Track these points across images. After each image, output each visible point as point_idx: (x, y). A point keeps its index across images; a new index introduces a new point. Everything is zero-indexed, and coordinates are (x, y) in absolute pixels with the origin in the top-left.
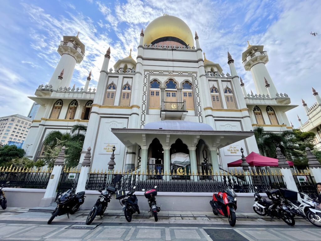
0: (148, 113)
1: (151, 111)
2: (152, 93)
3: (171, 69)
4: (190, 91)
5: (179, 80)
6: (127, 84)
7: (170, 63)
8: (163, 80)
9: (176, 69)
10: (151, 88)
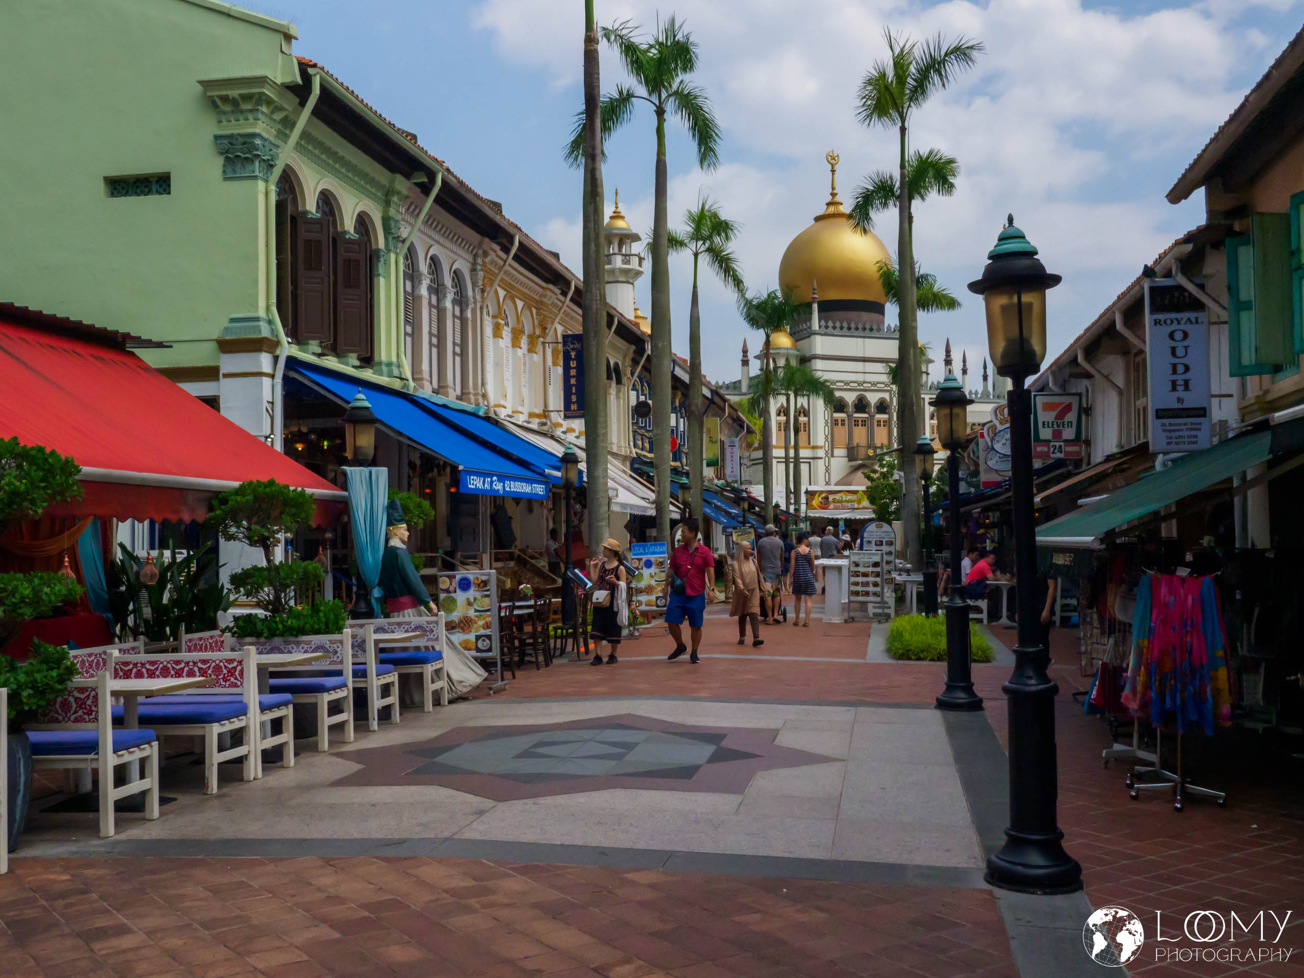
0: (832, 456)
1: (837, 452)
2: (835, 422)
3: (860, 377)
4: (885, 416)
5: (873, 398)
6: (802, 406)
7: (859, 366)
8: (850, 398)
9: (870, 378)
10: (835, 412)
